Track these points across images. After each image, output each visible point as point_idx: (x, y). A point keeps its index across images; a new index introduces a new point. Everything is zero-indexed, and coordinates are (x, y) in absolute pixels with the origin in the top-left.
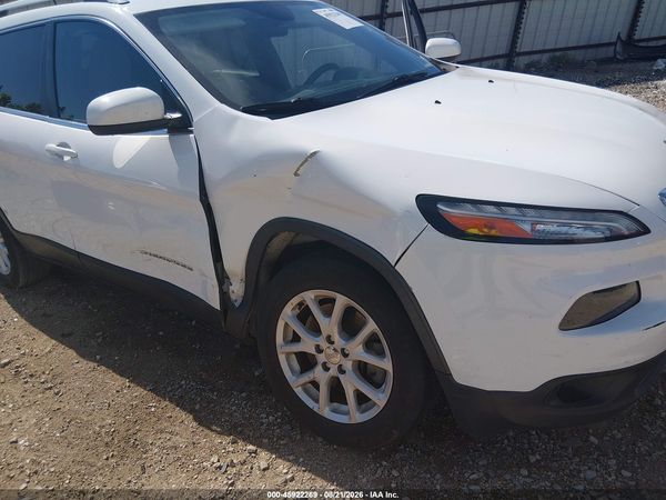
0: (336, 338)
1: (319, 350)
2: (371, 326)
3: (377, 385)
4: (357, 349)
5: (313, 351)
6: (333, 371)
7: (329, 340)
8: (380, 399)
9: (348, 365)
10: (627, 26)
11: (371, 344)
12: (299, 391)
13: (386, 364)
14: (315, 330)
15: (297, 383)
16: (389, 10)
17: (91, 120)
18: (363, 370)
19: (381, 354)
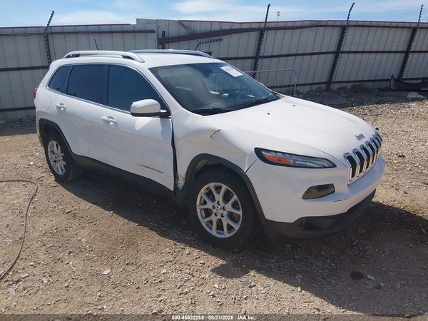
0: (221, 202)
1: (214, 207)
2: (235, 197)
3: (236, 222)
4: (229, 207)
5: (211, 208)
6: (219, 217)
7: (218, 203)
8: (237, 227)
9: (225, 213)
10: (399, 71)
11: (235, 205)
12: (204, 225)
13: (240, 213)
14: (213, 199)
15: (203, 222)
16: (261, 55)
17: (132, 111)
18: (231, 215)
19: (238, 209)
